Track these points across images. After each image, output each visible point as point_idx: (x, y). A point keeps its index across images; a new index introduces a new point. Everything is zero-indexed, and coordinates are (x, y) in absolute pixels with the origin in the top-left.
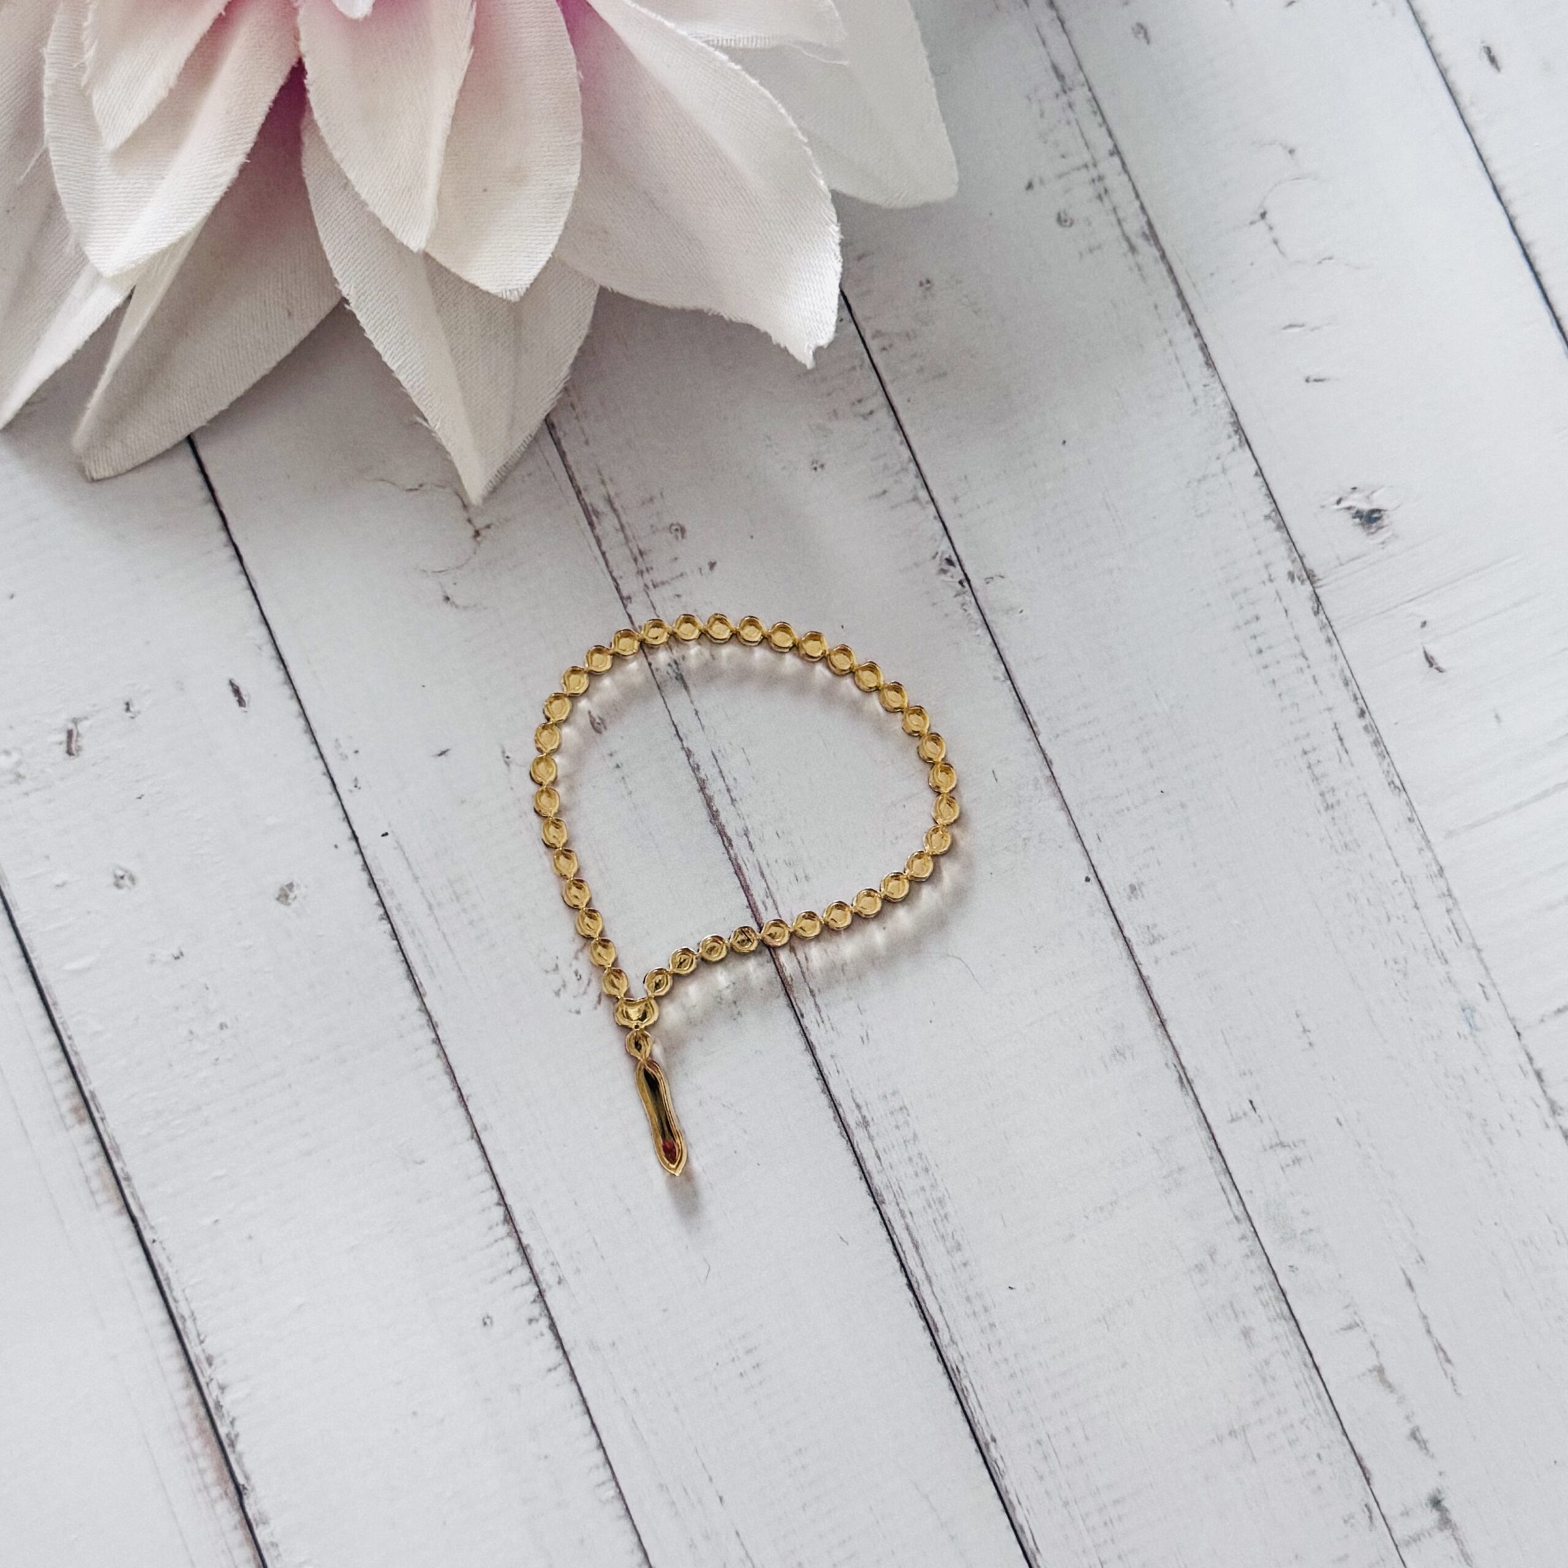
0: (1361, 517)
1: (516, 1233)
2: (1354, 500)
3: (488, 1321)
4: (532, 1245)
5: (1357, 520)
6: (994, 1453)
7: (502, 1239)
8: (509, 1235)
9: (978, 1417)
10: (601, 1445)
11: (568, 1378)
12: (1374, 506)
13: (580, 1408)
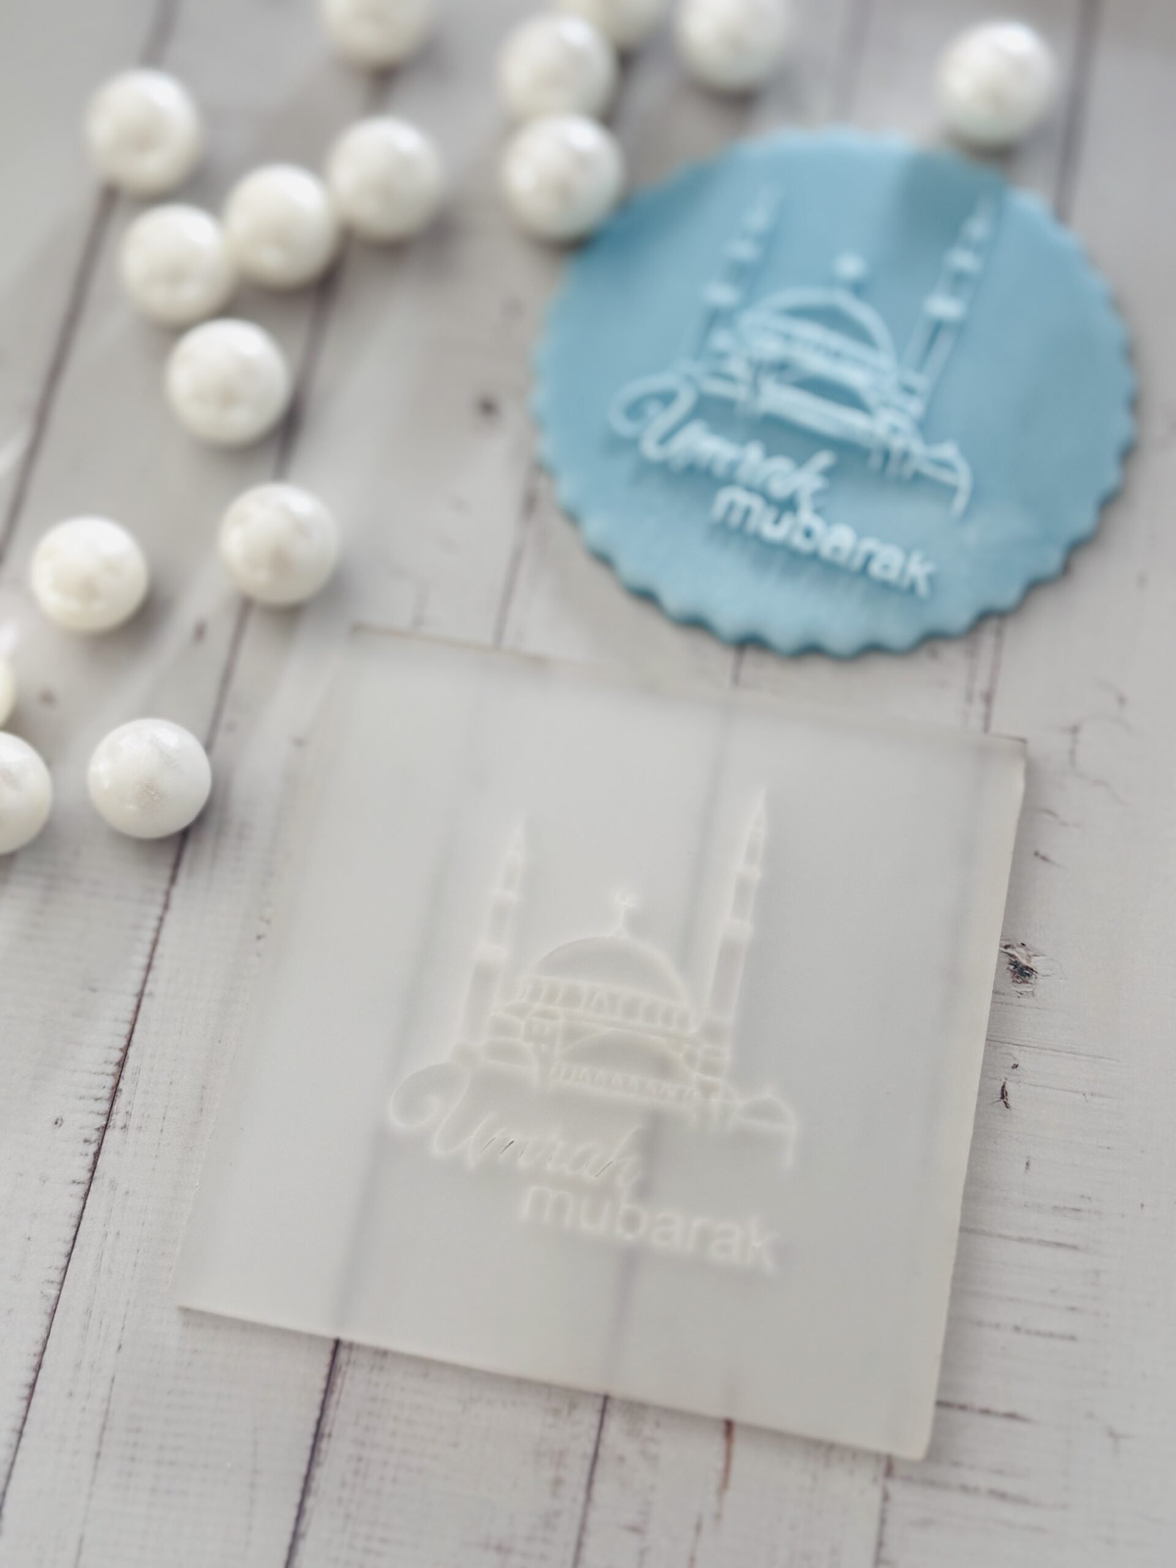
0: (1016, 967)
1: (119, 1077)
2: (1018, 952)
3: (59, 1122)
4: (124, 1091)
5: (1012, 967)
6: (324, 1445)
7: (108, 1075)
8: (113, 1075)
9: (331, 1412)
10: (69, 1255)
11: (82, 1194)
12: (1030, 965)
13: (74, 1221)
